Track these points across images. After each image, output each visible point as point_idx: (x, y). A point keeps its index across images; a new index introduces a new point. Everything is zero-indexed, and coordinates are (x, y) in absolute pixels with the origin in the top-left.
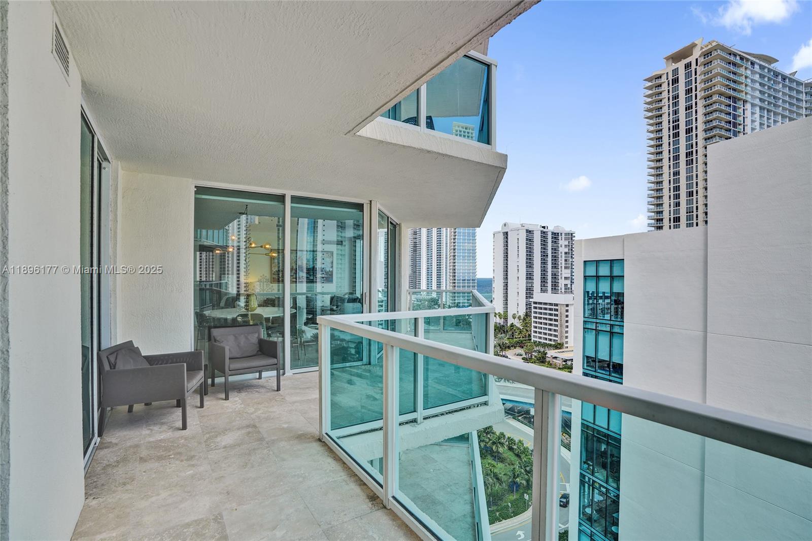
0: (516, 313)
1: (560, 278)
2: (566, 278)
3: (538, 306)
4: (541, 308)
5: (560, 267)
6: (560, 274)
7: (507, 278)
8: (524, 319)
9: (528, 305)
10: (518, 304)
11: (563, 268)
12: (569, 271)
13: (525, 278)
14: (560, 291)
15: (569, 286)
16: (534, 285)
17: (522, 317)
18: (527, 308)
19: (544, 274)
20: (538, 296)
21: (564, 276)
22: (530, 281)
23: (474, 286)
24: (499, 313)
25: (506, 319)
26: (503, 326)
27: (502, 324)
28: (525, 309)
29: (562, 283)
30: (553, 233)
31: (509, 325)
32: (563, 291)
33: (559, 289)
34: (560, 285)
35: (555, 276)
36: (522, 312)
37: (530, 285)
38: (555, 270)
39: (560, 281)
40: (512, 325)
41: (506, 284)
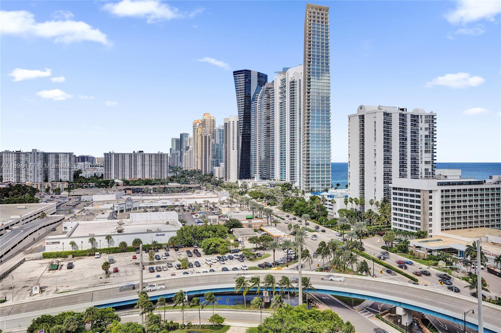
0: (374, 198)
1: (420, 162)
2: (427, 163)
3: (398, 191)
4: (401, 194)
5: (420, 151)
6: (420, 159)
7: (363, 163)
8: (383, 206)
9: (386, 191)
10: (375, 189)
11: (423, 151)
12: (430, 155)
13: (383, 163)
14: (420, 175)
15: (430, 171)
16: (393, 170)
17: (380, 203)
18: (385, 194)
19: (403, 158)
20: (397, 182)
21: (424, 160)
22: (388, 165)
23: (329, 171)
24: (356, 198)
25: (363, 205)
26: (360, 212)
27: (358, 210)
28: (383, 194)
29: (422, 167)
30: (413, 116)
31: (366, 211)
32: (424, 175)
33: (420, 174)
34: (420, 169)
35: (414, 161)
36: (380, 197)
37: (388, 169)
38: (415, 154)
39: (420, 165)
40: (370, 212)
41: (363, 169)
